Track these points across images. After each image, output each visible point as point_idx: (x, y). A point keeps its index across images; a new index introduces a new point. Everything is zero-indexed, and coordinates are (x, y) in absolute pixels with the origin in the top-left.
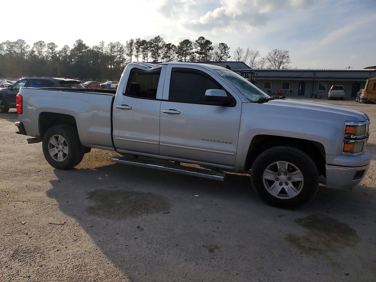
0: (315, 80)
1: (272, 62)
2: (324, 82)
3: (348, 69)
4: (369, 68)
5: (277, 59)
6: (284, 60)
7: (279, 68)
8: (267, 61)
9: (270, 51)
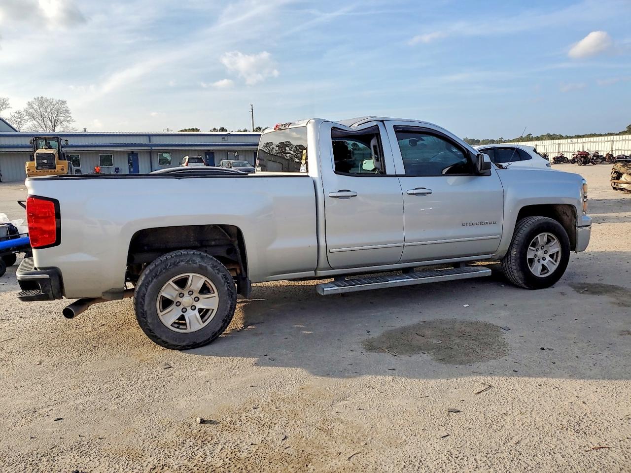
0: (153, 148)
1: (37, 120)
2: (166, 152)
3: (167, 133)
4: (186, 130)
5: (46, 115)
6: (61, 118)
7: (54, 131)
8: (27, 117)
9: (31, 100)
